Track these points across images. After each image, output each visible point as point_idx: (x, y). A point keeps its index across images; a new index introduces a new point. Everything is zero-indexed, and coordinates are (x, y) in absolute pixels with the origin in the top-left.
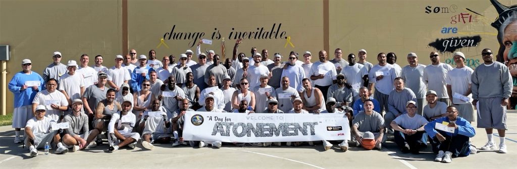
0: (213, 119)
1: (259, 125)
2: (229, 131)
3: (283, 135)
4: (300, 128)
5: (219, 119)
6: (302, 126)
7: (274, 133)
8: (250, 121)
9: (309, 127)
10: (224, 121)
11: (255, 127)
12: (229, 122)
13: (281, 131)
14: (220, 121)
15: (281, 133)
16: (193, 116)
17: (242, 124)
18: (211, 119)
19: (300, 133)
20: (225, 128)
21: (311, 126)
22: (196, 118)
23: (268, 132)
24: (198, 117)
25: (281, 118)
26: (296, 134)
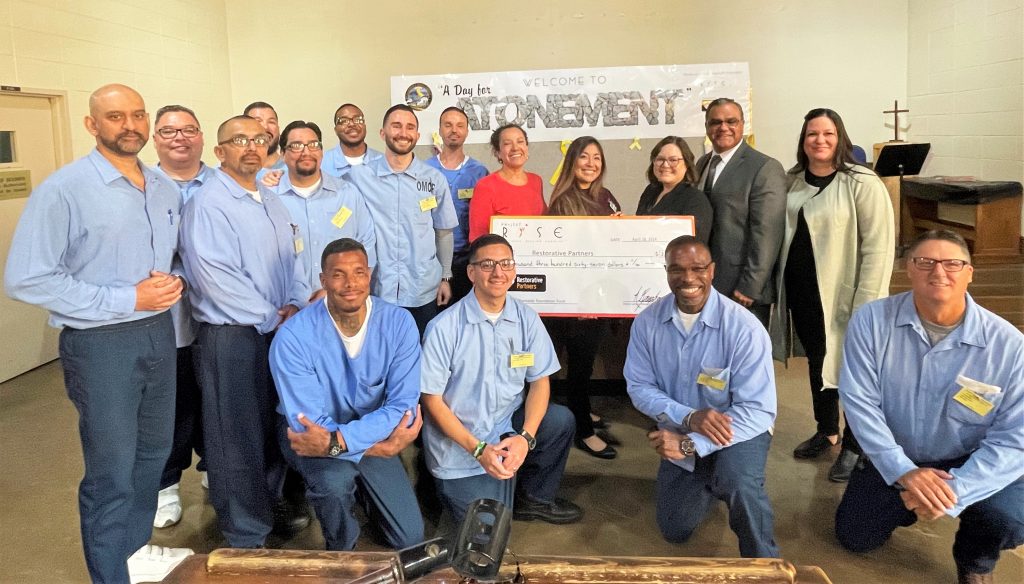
0: (452, 90)
1: (552, 99)
2: (488, 117)
3: (606, 125)
4: (642, 105)
5: (465, 91)
6: (647, 100)
7: (585, 118)
8: (533, 90)
9: (662, 102)
10: (475, 94)
11: (544, 103)
12: (487, 95)
13: (600, 115)
14: (467, 96)
15: (601, 118)
16: (409, 89)
17: (516, 100)
18: (447, 91)
19: (642, 118)
20: (478, 110)
21: (668, 102)
22: (416, 93)
23: (571, 117)
24: (418, 89)
25: (602, 80)
26: (634, 121)
